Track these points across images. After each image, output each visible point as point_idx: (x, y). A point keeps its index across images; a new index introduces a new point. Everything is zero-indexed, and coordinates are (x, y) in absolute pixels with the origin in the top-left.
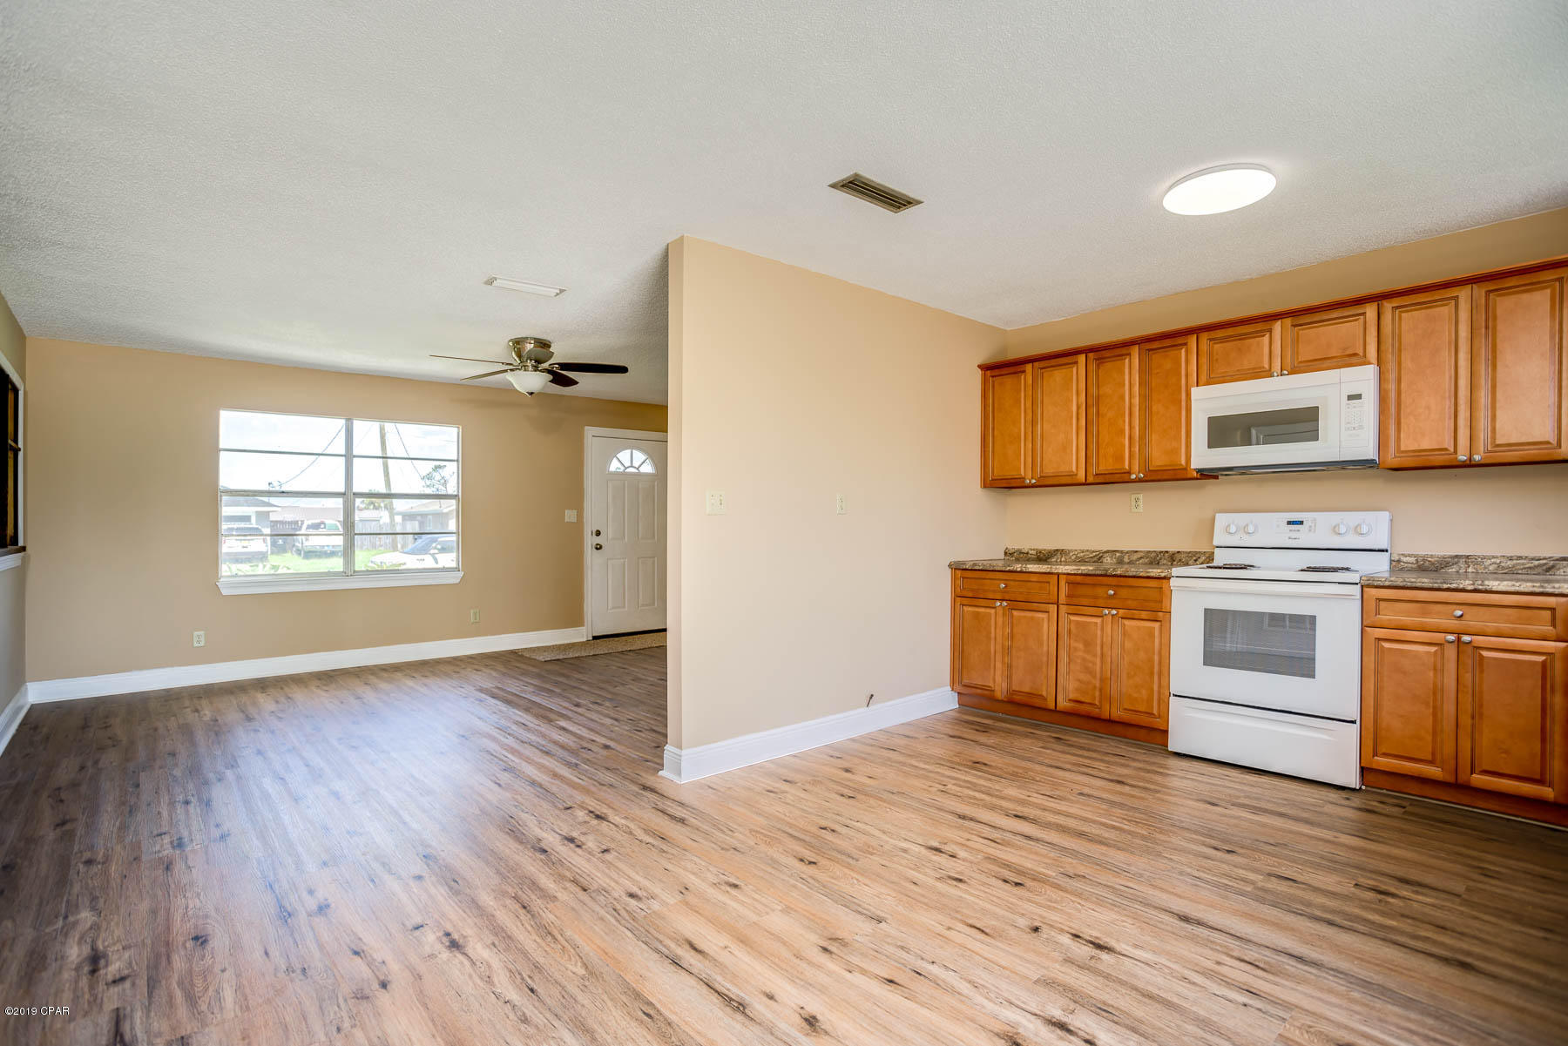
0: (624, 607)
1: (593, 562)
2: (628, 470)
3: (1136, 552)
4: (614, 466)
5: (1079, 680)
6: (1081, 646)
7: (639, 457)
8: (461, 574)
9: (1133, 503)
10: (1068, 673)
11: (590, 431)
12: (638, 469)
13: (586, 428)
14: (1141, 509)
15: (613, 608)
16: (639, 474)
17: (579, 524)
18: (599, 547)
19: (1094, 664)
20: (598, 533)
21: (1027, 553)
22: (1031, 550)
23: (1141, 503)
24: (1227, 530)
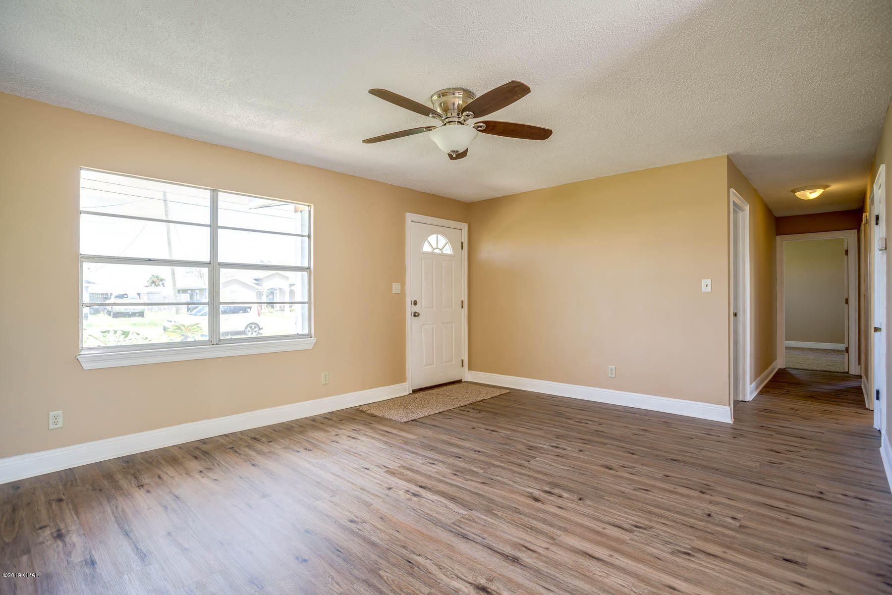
0: (433, 364)
1: (412, 326)
2: (435, 251)
4: (426, 248)
7: (442, 240)
8: (314, 340)
11: (410, 217)
12: (441, 250)
13: (408, 214)
15: (426, 365)
16: (443, 255)
17: (402, 295)
18: (416, 315)
20: (415, 303)
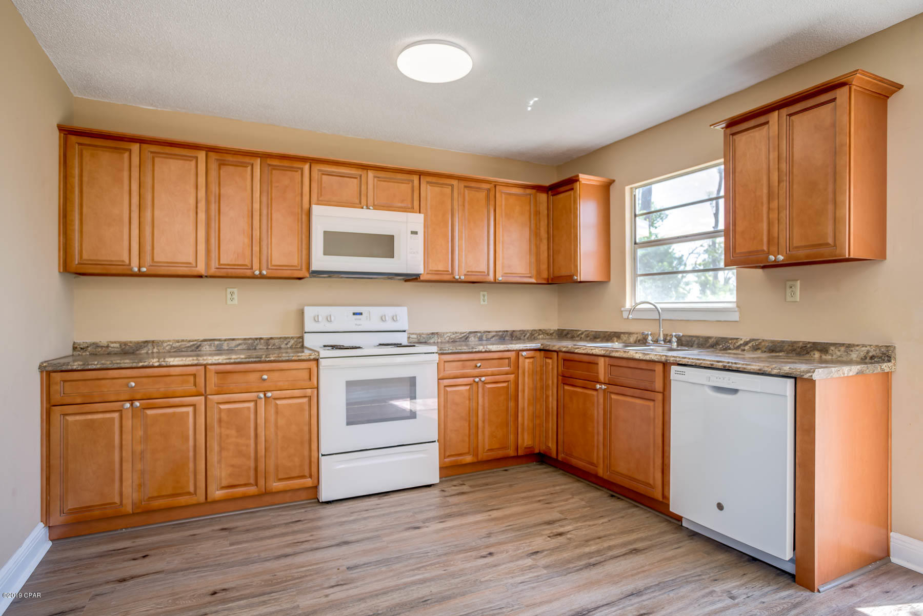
3: (233, 340)
5: (233, 466)
6: (233, 432)
9: (229, 296)
10: (219, 462)
14: (236, 302)
19: (248, 446)
21: (108, 347)
22: (112, 343)
23: (235, 296)
24: (316, 320)
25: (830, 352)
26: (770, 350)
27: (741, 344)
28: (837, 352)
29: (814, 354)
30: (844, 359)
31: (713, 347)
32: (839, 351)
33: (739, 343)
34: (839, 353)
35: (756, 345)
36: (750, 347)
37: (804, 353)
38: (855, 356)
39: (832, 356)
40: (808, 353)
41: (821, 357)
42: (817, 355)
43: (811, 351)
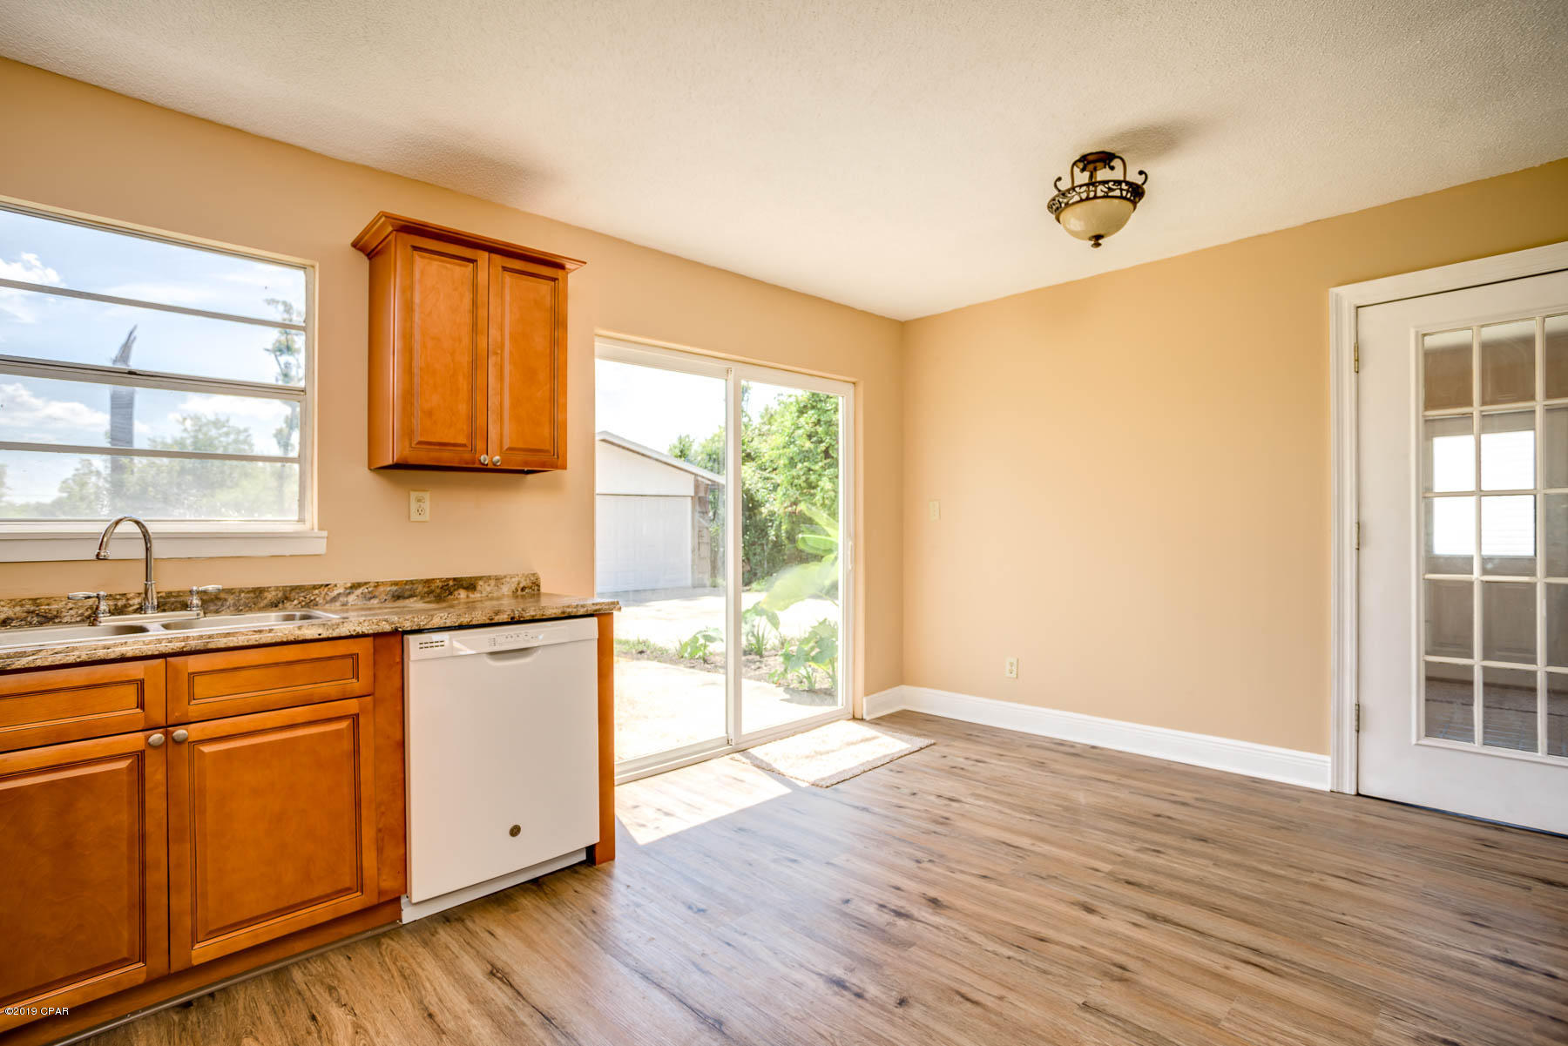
25: (479, 588)
26: (393, 596)
27: (339, 594)
28: (486, 587)
29: (459, 594)
30: (495, 595)
31: (276, 606)
32: (489, 585)
33: (336, 592)
34: (488, 589)
35: (369, 592)
36: (358, 596)
37: (445, 595)
38: (507, 589)
39: (481, 593)
40: (451, 594)
41: (468, 597)
42: (462, 594)
43: (455, 590)
